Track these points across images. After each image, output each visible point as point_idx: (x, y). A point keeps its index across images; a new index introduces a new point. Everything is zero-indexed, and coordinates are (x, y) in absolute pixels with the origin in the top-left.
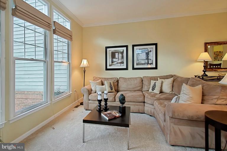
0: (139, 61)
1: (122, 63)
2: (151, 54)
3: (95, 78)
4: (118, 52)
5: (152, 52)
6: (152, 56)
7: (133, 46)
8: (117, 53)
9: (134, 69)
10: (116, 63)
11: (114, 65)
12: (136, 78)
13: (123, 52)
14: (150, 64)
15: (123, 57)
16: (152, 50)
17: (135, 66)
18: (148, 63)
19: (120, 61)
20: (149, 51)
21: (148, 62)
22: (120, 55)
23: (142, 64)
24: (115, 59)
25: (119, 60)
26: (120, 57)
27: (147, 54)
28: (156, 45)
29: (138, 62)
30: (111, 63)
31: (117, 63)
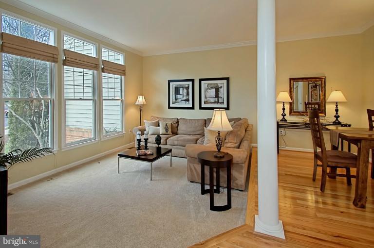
0: (208, 99)
1: (188, 100)
2: (221, 90)
3: (152, 117)
4: (182, 87)
5: (223, 88)
6: (223, 93)
7: (201, 80)
8: (182, 89)
9: (201, 108)
10: (180, 100)
11: (178, 102)
12: (198, 120)
13: (188, 87)
14: (221, 103)
15: (188, 94)
16: (222, 86)
17: (203, 106)
18: (218, 102)
19: (185, 98)
20: (219, 86)
21: (218, 100)
22: (185, 91)
23: (212, 103)
24: (178, 96)
25: (183, 97)
26: (185, 94)
27: (217, 90)
28: (228, 79)
29: (206, 100)
30: (174, 100)
31: (182, 100)
